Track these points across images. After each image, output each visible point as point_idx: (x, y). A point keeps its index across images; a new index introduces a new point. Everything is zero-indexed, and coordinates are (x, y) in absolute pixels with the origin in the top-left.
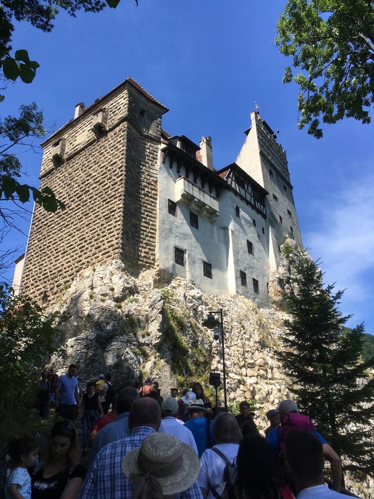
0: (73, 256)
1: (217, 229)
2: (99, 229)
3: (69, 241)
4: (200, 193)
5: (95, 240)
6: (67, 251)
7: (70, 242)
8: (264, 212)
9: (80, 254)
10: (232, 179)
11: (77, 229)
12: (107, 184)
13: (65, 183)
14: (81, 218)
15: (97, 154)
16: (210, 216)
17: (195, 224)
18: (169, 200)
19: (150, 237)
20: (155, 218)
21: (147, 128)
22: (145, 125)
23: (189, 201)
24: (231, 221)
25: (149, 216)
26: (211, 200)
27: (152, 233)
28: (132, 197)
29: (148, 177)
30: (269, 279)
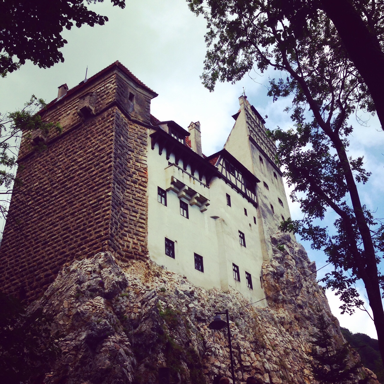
0: (55, 247)
1: (208, 218)
2: (85, 218)
3: (51, 230)
4: (190, 180)
5: (81, 231)
6: (49, 242)
7: (52, 232)
8: (256, 201)
9: (63, 245)
10: (222, 165)
11: (60, 218)
12: (94, 171)
13: (46, 168)
14: (65, 205)
15: (83, 139)
16: (200, 204)
17: (185, 214)
18: (158, 188)
19: (139, 227)
20: (144, 207)
21: (136, 113)
22: (134, 110)
23: (179, 189)
24: (223, 210)
25: (139, 205)
26: (201, 188)
27: (142, 223)
28: (121, 185)
29: (137, 164)
30: (262, 272)
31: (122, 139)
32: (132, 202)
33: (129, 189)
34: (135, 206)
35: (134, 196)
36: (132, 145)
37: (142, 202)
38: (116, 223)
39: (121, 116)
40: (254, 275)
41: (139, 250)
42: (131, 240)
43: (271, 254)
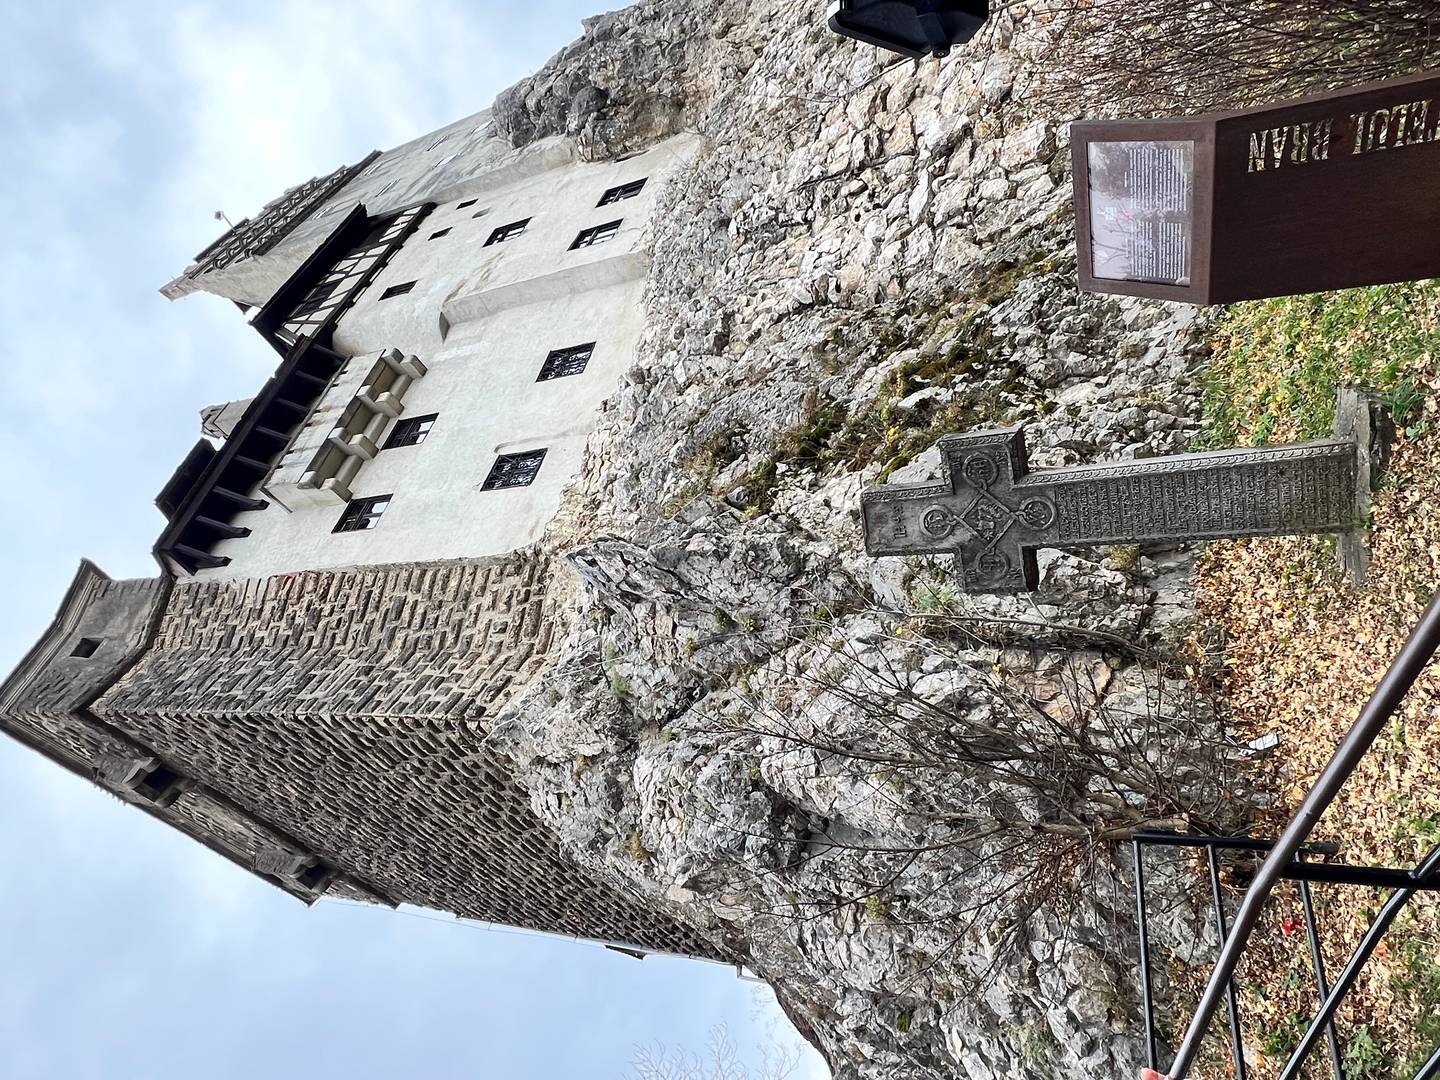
1: (447, 348)
2: (436, 780)
3: (517, 852)
5: (476, 789)
7: (521, 852)
8: (416, 211)
10: (302, 323)
11: (472, 834)
16: (401, 380)
17: (424, 427)
18: (337, 529)
19: (444, 589)
20: (386, 577)
21: (129, 628)
22: (123, 637)
23: (346, 456)
24: (422, 306)
25: (380, 598)
26: (345, 382)
27: (433, 582)
28: (313, 672)
29: (266, 613)
30: (602, 159)
31: (188, 674)
32: (373, 621)
33: (334, 637)
34: (383, 609)
35: (356, 617)
36: (216, 633)
37: (373, 586)
38: (421, 686)
39: (126, 681)
40: (610, 181)
41: (515, 586)
42: (484, 618)
43: (552, 142)
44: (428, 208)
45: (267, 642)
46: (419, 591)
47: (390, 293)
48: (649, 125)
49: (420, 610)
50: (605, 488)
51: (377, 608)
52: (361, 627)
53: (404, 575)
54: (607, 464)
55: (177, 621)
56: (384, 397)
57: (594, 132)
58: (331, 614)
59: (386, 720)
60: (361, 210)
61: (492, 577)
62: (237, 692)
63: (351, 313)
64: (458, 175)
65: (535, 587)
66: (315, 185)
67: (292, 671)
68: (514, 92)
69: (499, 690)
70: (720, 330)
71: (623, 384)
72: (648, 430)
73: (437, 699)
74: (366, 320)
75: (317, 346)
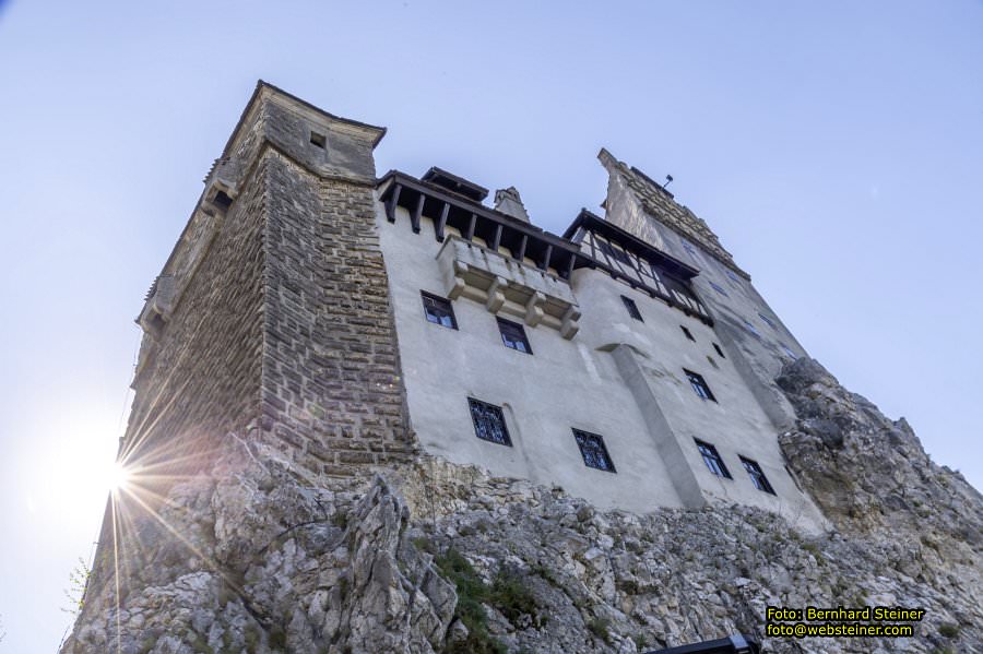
1: (590, 353)
4: (510, 268)
8: (704, 312)
10: (592, 245)
16: (557, 322)
17: (520, 345)
18: (424, 294)
19: (379, 381)
20: (387, 335)
21: (335, 165)
22: (327, 161)
23: (486, 290)
24: (623, 329)
25: (368, 334)
26: (546, 282)
27: (385, 372)
28: (303, 293)
29: (351, 254)
30: (785, 455)
31: (300, 208)
32: (349, 331)
33: (333, 304)
34: (360, 337)
35: (351, 318)
36: (334, 222)
37: (379, 327)
38: (292, 375)
39: (292, 168)
40: (766, 463)
41: (385, 438)
42: (356, 418)
43: (788, 410)
44: (709, 322)
45: (328, 257)
46: (377, 361)
47: (629, 303)
48: (825, 490)
49: (360, 366)
50: (481, 502)
51: (360, 332)
52: (344, 323)
53: (390, 349)
54: (503, 500)
55: (343, 195)
56: (539, 311)
57: (805, 443)
58: (353, 299)
59: (259, 354)
60: (694, 273)
61: (392, 419)
62: (284, 242)
63: (606, 277)
64: (741, 340)
65: (385, 455)
66: (712, 238)
67: (303, 279)
68: (823, 371)
69: (288, 440)
70: (640, 584)
71: (577, 503)
72: (537, 532)
73: (279, 391)
74: (602, 290)
75: (574, 258)
